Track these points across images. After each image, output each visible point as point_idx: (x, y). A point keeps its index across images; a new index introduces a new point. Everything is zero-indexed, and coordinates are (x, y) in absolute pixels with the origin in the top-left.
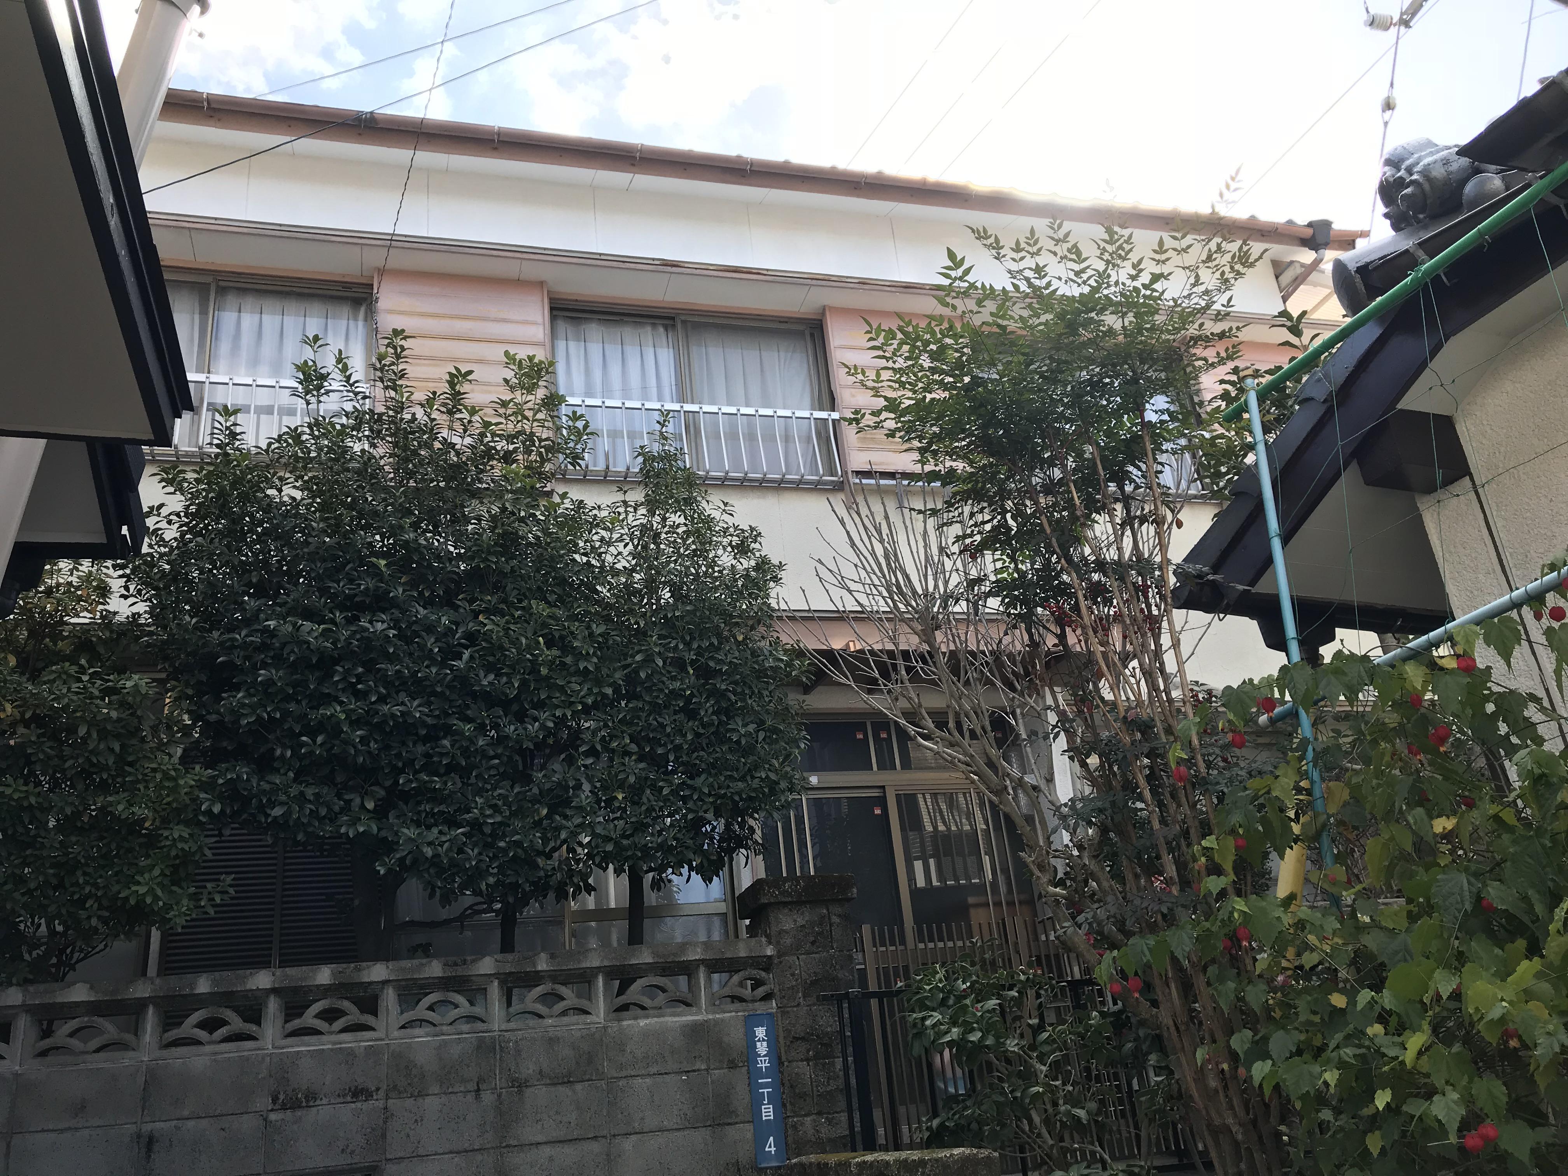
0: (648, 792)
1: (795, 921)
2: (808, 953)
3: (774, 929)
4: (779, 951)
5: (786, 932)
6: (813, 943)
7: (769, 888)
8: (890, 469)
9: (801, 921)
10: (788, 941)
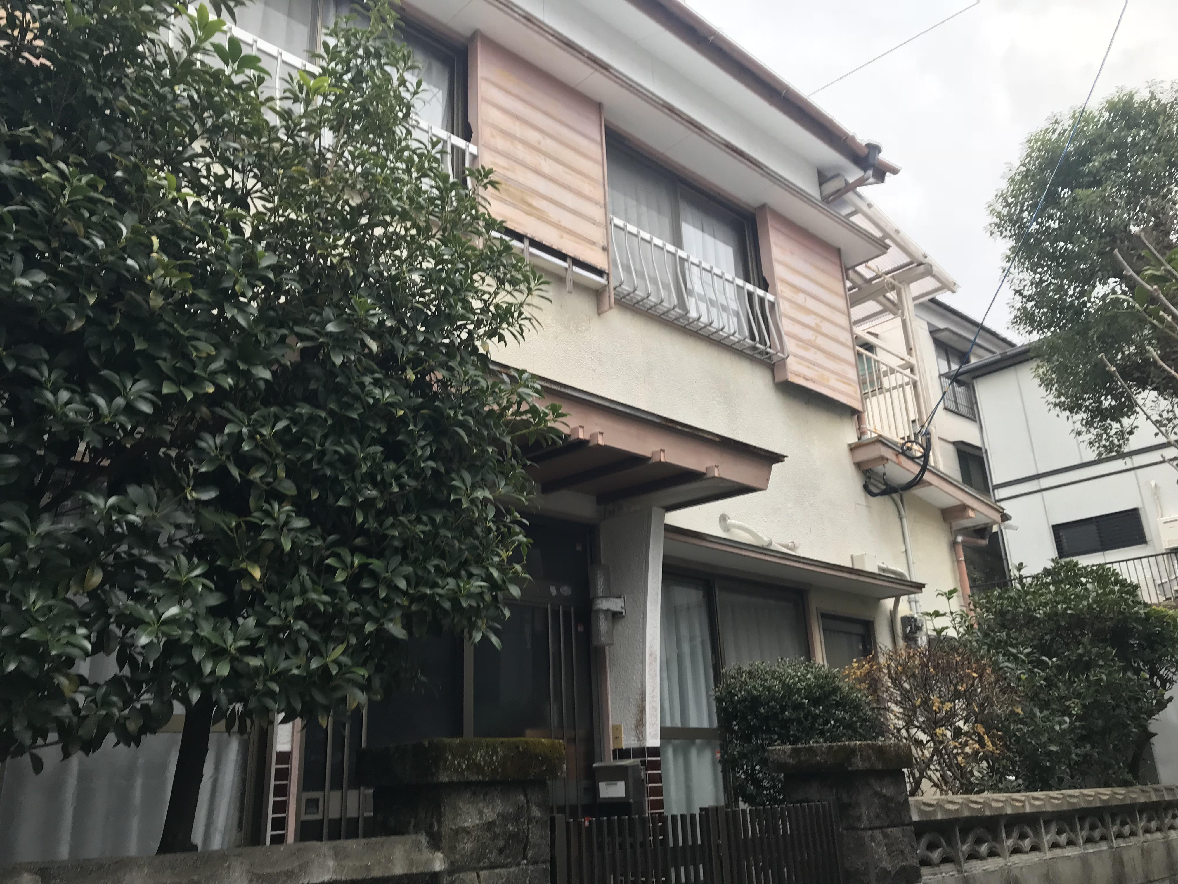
0: (304, 572)
1: (481, 813)
2: (492, 867)
3: (448, 825)
4: (452, 863)
5: (467, 831)
6: (501, 851)
7: (454, 757)
8: (520, 230)
9: (489, 815)
10: (467, 846)
